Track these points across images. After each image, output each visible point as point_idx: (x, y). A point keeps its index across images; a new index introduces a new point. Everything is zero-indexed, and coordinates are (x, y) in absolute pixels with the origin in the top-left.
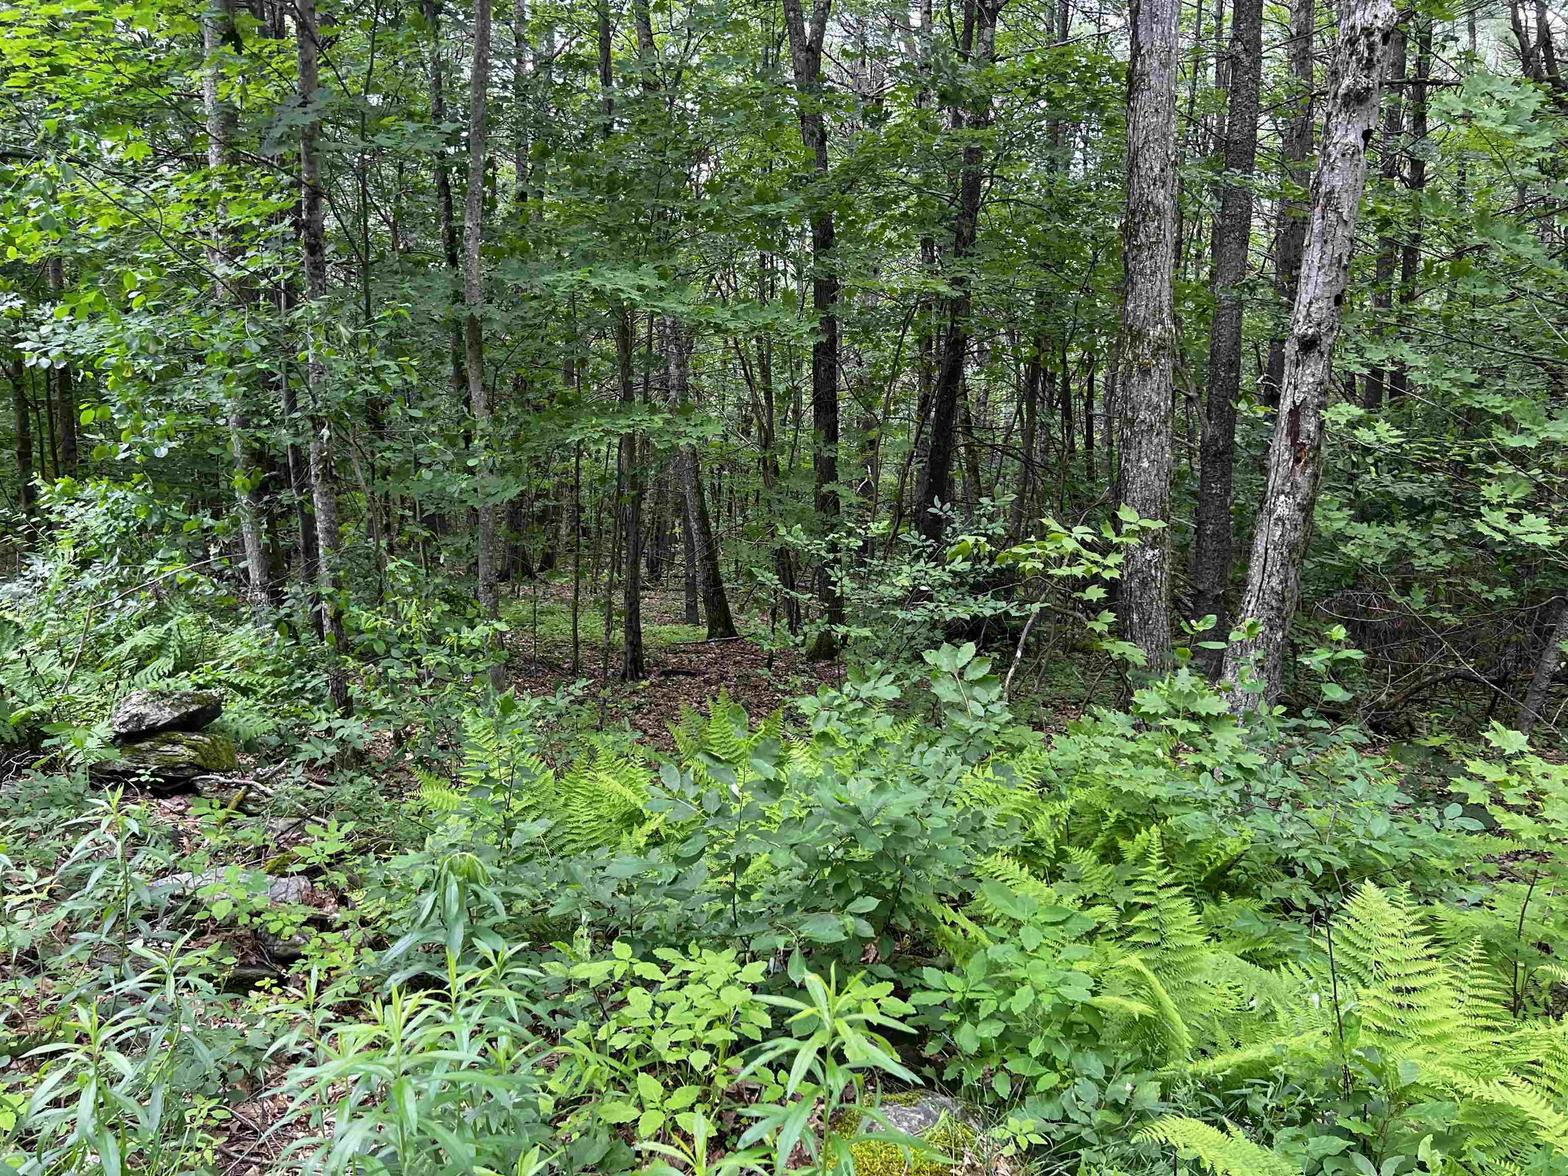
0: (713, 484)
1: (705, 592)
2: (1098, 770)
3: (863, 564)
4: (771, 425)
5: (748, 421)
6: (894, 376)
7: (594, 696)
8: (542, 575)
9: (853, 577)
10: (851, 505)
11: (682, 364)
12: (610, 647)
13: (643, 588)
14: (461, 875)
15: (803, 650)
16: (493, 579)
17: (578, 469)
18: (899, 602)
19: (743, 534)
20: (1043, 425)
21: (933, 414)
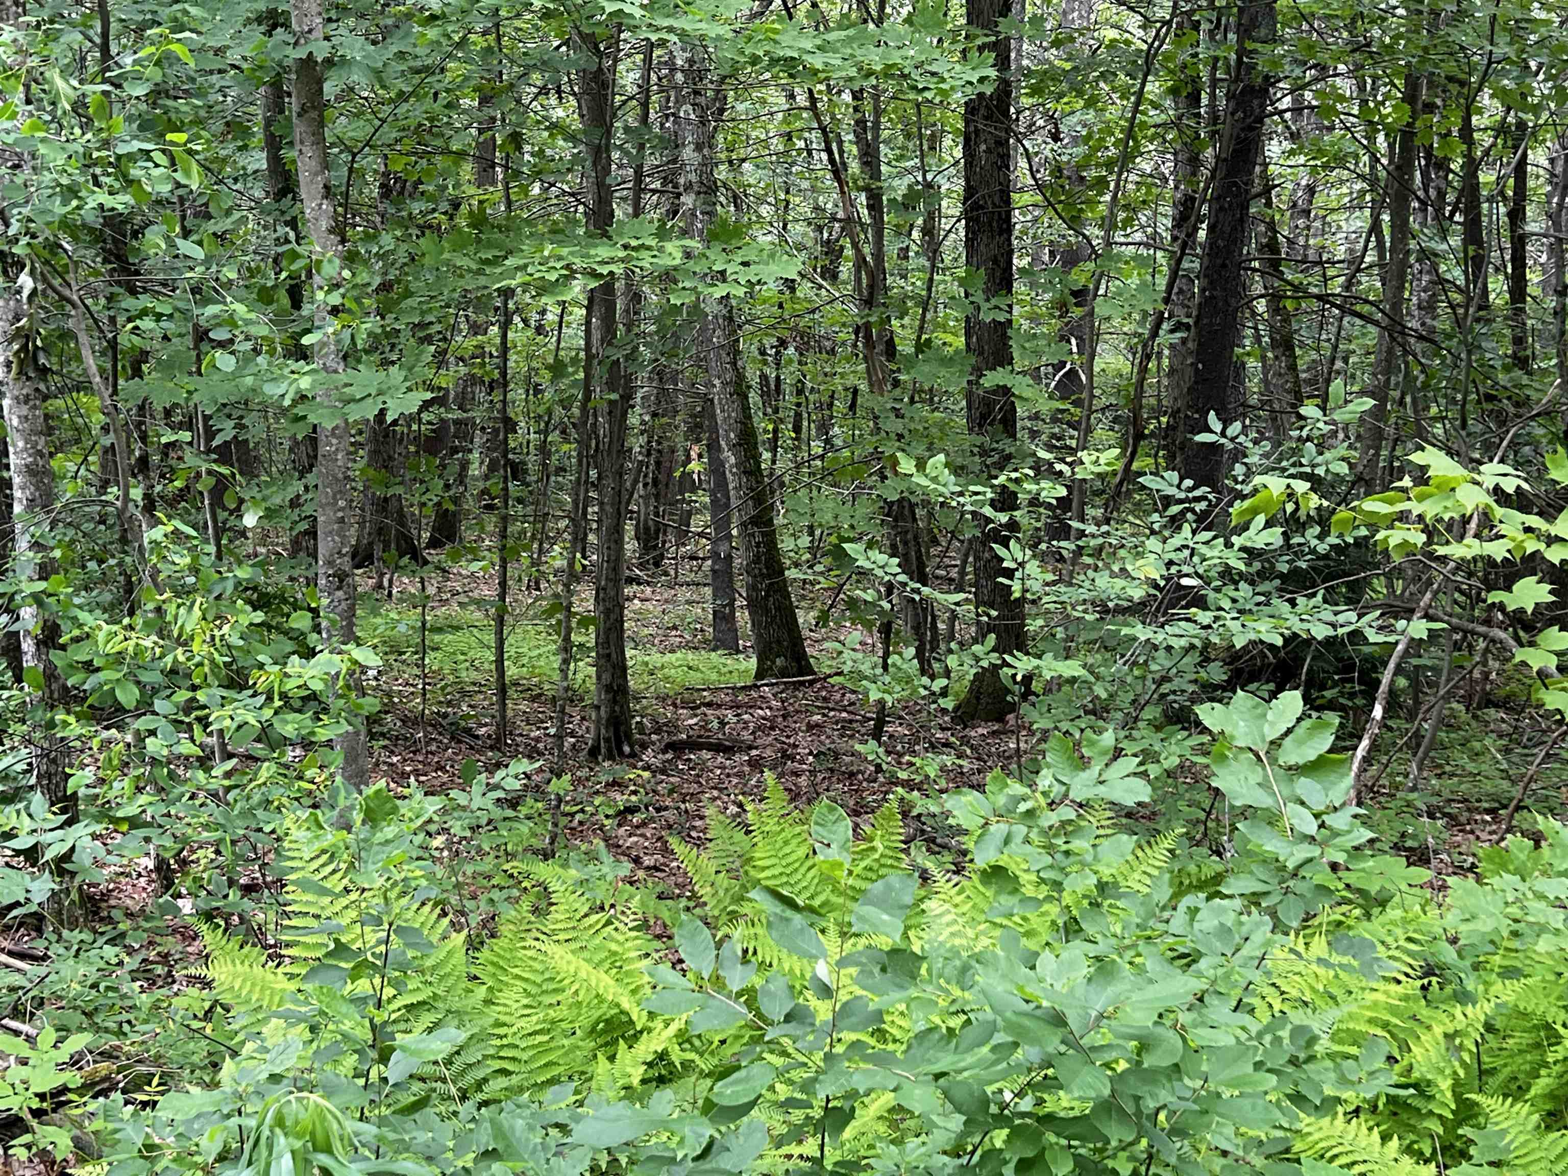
0: (764, 377)
1: (752, 588)
2: (1544, 945)
3: (1063, 532)
4: (879, 255)
5: (832, 251)
6: (1126, 159)
7: (538, 791)
8: (432, 555)
9: (1042, 558)
10: (1036, 417)
11: (705, 144)
12: (572, 696)
13: (630, 581)
14: (298, 1136)
15: (948, 703)
16: (345, 563)
17: (504, 349)
18: (1137, 610)
19: (827, 474)
20: (1425, 254)
21: (1202, 234)
